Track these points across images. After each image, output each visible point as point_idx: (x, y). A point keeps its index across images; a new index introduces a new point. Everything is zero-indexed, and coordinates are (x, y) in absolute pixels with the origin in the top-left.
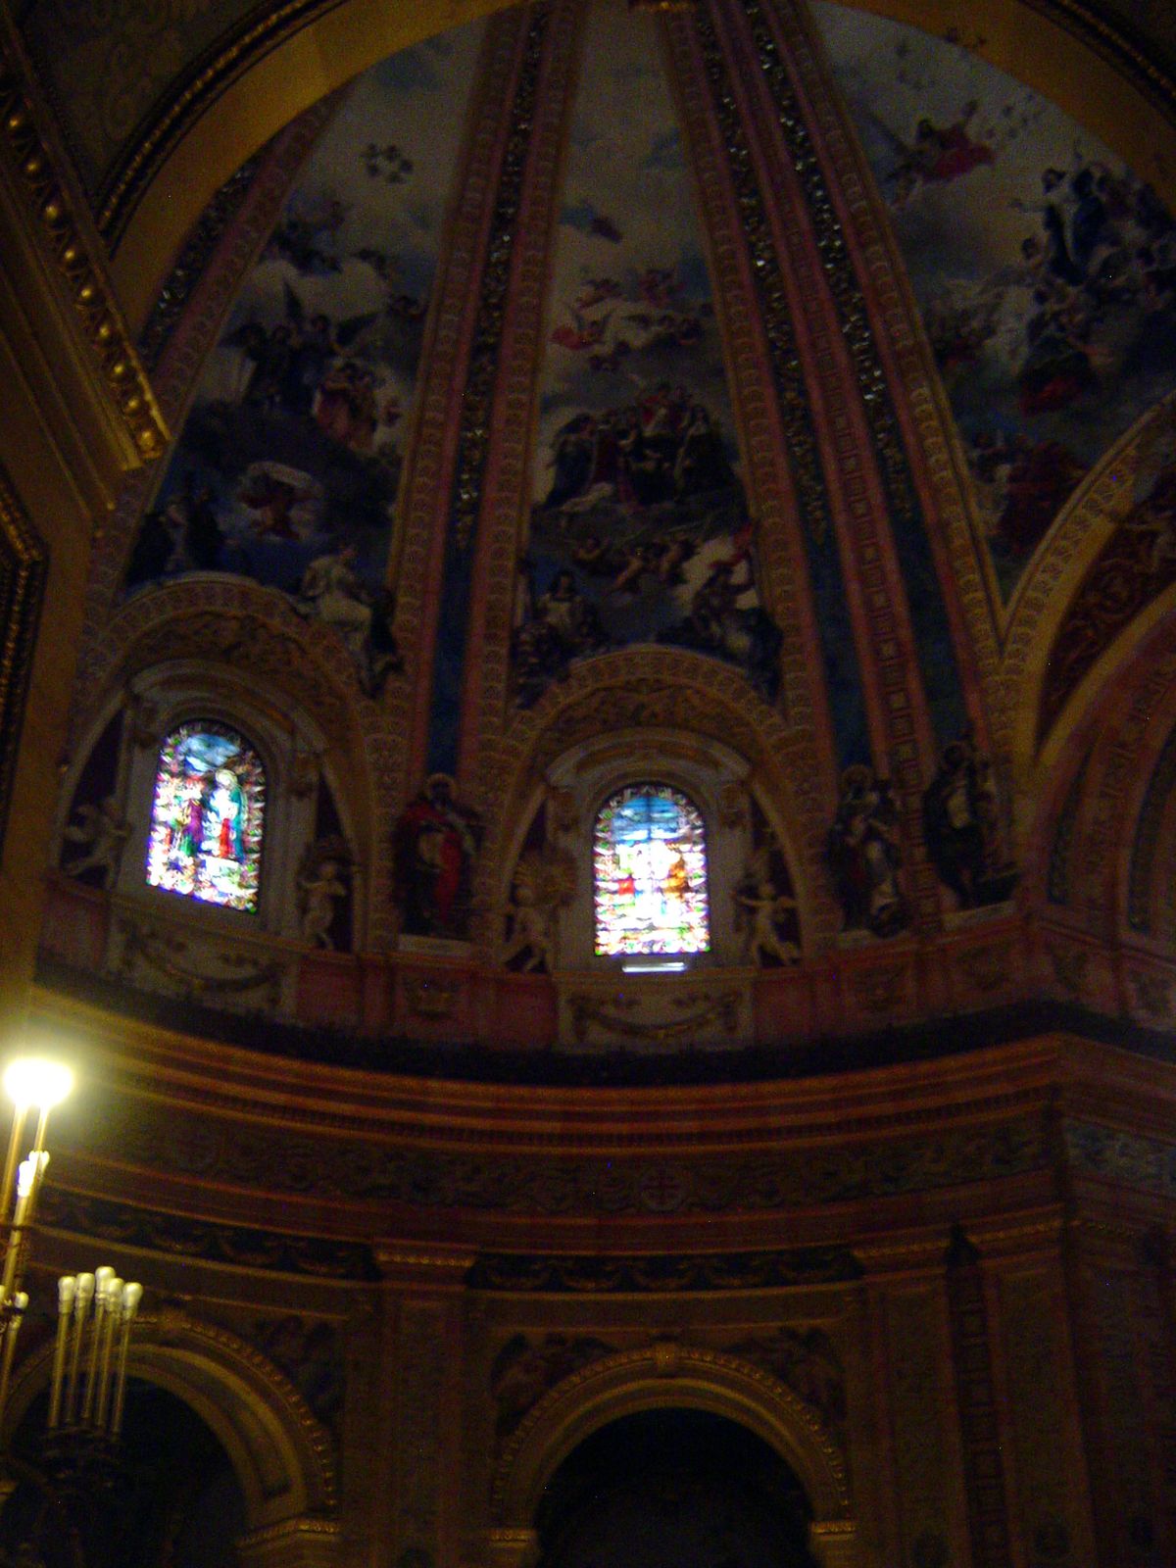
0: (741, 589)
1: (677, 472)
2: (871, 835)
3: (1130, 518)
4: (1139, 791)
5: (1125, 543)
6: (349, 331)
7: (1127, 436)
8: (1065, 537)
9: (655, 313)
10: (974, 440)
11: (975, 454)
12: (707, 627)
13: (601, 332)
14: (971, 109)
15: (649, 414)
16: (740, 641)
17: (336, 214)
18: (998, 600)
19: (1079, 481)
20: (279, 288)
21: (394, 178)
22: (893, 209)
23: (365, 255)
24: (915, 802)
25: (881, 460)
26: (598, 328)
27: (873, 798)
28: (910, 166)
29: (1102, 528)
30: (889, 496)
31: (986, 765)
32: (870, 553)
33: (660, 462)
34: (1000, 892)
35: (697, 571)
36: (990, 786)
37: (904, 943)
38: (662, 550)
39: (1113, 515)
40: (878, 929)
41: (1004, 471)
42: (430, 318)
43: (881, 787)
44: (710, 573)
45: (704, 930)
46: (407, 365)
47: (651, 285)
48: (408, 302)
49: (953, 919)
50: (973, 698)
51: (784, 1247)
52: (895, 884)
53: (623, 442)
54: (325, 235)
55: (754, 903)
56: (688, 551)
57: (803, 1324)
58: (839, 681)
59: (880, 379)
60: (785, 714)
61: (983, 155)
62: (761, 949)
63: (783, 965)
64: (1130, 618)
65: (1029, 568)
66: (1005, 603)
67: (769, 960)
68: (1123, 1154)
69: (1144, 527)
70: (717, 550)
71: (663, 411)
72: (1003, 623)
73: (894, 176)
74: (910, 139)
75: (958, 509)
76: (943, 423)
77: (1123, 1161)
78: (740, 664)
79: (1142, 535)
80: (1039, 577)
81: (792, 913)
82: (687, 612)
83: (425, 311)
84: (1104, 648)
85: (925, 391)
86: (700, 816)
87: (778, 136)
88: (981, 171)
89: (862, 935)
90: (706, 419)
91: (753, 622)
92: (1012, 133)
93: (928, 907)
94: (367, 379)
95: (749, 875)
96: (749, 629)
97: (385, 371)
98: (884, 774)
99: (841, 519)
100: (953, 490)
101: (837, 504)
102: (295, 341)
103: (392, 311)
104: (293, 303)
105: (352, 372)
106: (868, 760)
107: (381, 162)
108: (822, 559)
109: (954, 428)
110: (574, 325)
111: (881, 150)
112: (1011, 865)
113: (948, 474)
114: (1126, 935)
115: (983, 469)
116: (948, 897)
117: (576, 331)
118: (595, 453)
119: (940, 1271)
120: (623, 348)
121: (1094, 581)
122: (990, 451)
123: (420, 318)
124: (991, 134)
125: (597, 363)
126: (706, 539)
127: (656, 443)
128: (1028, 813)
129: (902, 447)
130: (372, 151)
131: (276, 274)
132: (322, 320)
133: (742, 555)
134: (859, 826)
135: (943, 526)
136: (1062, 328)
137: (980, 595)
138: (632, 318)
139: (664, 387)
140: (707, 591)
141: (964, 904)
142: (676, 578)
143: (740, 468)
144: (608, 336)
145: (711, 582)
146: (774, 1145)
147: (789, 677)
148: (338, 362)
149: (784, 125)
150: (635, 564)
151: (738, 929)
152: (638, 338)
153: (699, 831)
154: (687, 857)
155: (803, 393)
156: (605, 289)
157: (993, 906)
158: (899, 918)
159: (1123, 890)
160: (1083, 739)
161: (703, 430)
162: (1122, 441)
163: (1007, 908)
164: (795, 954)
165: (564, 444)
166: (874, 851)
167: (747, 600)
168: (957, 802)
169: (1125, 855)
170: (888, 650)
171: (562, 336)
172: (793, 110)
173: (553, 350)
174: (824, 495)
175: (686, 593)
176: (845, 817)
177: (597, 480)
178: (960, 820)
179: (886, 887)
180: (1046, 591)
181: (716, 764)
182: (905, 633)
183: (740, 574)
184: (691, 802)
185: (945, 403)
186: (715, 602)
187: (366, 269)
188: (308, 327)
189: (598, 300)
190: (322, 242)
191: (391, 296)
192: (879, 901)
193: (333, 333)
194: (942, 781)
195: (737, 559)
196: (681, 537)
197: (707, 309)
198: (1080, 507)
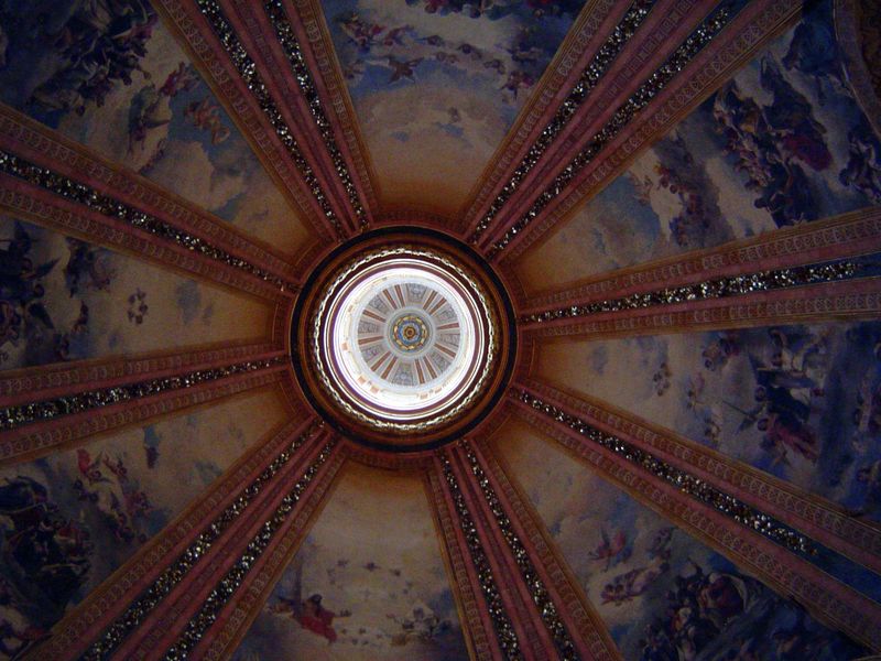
1: (44, 569)
6: (39, 311)
9: (124, 509)
13: (97, 480)
14: (347, 614)
15: (67, 532)
17: (102, 283)
20: (54, 256)
21: (131, 315)
22: (266, 610)
23: (84, 309)
26: (97, 478)
28: (293, 603)
33: (44, 554)
42: (60, 365)
46: (30, 359)
47: (137, 499)
48: (66, 347)
53: (42, 524)
54: (90, 280)
56: (5, 602)
61: (331, 636)
71: (73, 541)
73: (282, 600)
74: (305, 596)
83: (65, 361)
87: (258, 526)
88: (322, 640)
90: (85, 571)
92: (355, 642)
94: (14, 333)
97: (22, 344)
102: (25, 275)
103: (57, 338)
104: (47, 268)
105: (15, 322)
107: (137, 303)
110: (93, 459)
111: (288, 584)
117: (90, 464)
118: (29, 508)
120: (94, 498)
123: (61, 359)
124: (344, 632)
125: (78, 486)
126: (18, 609)
127: (52, 544)
130: (141, 296)
131: (62, 253)
132: (40, 292)
138: (112, 495)
139: (87, 535)
143: (72, 608)
144: (97, 486)
148: (19, 310)
149: (265, 526)
152: (104, 505)
155: (142, 620)
156: (120, 471)
161: (78, 573)
165: (24, 485)
171: (83, 456)
172: (276, 525)
173: (73, 453)
177: (13, 517)
183: (12, 644)
187: (76, 314)
188: (35, 283)
189: (114, 471)
190: (86, 278)
191: (67, 335)
193: (34, 301)
195: (19, 636)
196: (9, 591)
197: (143, 540)
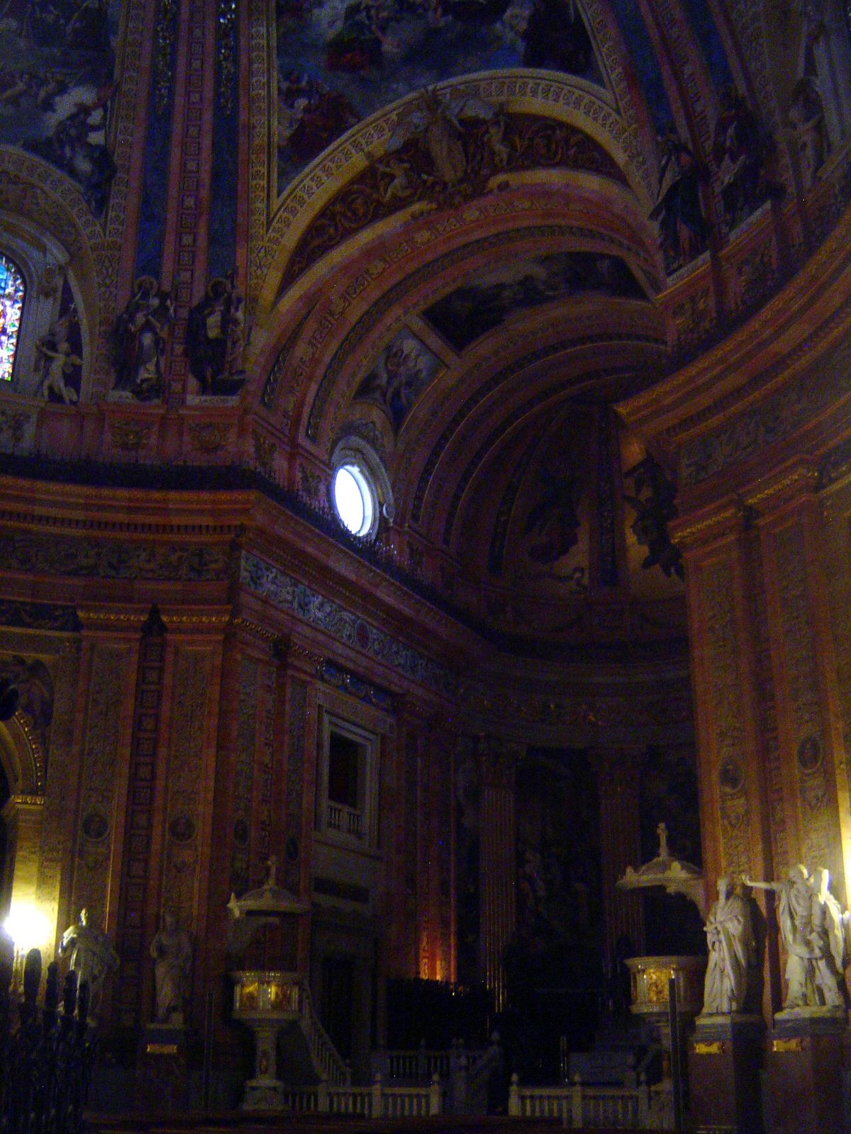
0: (95, 128)
1: (69, 29)
2: (148, 327)
3: (380, 160)
4: (334, 346)
5: (370, 177)
7: (394, 105)
8: (332, 160)
10: (287, 75)
11: (285, 85)
12: (63, 147)
16: (84, 166)
18: (274, 191)
19: (351, 126)
24: (184, 313)
25: (218, 68)
27: (155, 302)
29: (359, 162)
30: (218, 95)
31: (239, 300)
32: (193, 132)
33: (58, 18)
34: (231, 388)
35: (65, 106)
36: (240, 315)
37: (156, 407)
38: (43, 82)
39: (369, 155)
40: (138, 393)
41: (302, 103)
43: (163, 296)
44: (74, 110)
45: (10, 365)
49: (193, 400)
50: (241, 253)
51: (28, 600)
52: (157, 365)
55: (50, 353)
56: (62, 89)
57: (30, 656)
58: (149, 213)
59: (234, 11)
60: (104, 227)
62: (51, 389)
63: (64, 403)
64: (362, 227)
65: (302, 175)
66: (279, 195)
67: (55, 397)
68: (273, 583)
69: (388, 170)
70: (82, 95)
72: (275, 207)
75: (264, 119)
76: (269, 56)
77: (273, 588)
78: (80, 182)
79: (385, 175)
80: (307, 182)
81: (78, 369)
82: (51, 133)
84: (338, 244)
85: (263, 30)
86: (24, 283)
89: (127, 395)
91: (97, 155)
93: (177, 387)
95: (52, 333)
96: (92, 160)
98: (166, 287)
99: (179, 101)
100: (264, 106)
101: (180, 89)
106: (157, 275)
108: (159, 123)
109: (276, 62)
112: (243, 372)
113: (263, 93)
114: (302, 440)
115: (289, 97)
116: (193, 383)
119: (138, 635)
121: (343, 196)
122: (295, 87)
128: (261, 340)
129: (236, 62)
133: (101, 104)
134: (140, 319)
135: (250, 128)
136: (369, 18)
137: (264, 183)
140: (69, 122)
141: (204, 390)
142: (48, 105)
143: (116, 42)
145: (72, 117)
146: (34, 527)
147: (113, 201)
150: (21, 86)
151: (36, 369)
153: (20, 294)
154: (9, 310)
157: (222, 397)
158: (156, 389)
159: (307, 410)
160: (310, 300)
162: (388, 107)
163: (233, 401)
164: (75, 398)
166: (147, 339)
167: (96, 138)
168: (213, 320)
169: (314, 387)
170: (190, 202)
174: (173, 80)
175: (53, 120)
176: (131, 311)
177: (8, 15)
178: (213, 333)
179: (151, 367)
180: (310, 194)
181: (44, 250)
182: (205, 193)
183: (96, 117)
184: (19, 271)
185: (274, 43)
186: (73, 132)
192: (143, 375)
194: (207, 303)
195: (96, 106)
198: (348, 143)
